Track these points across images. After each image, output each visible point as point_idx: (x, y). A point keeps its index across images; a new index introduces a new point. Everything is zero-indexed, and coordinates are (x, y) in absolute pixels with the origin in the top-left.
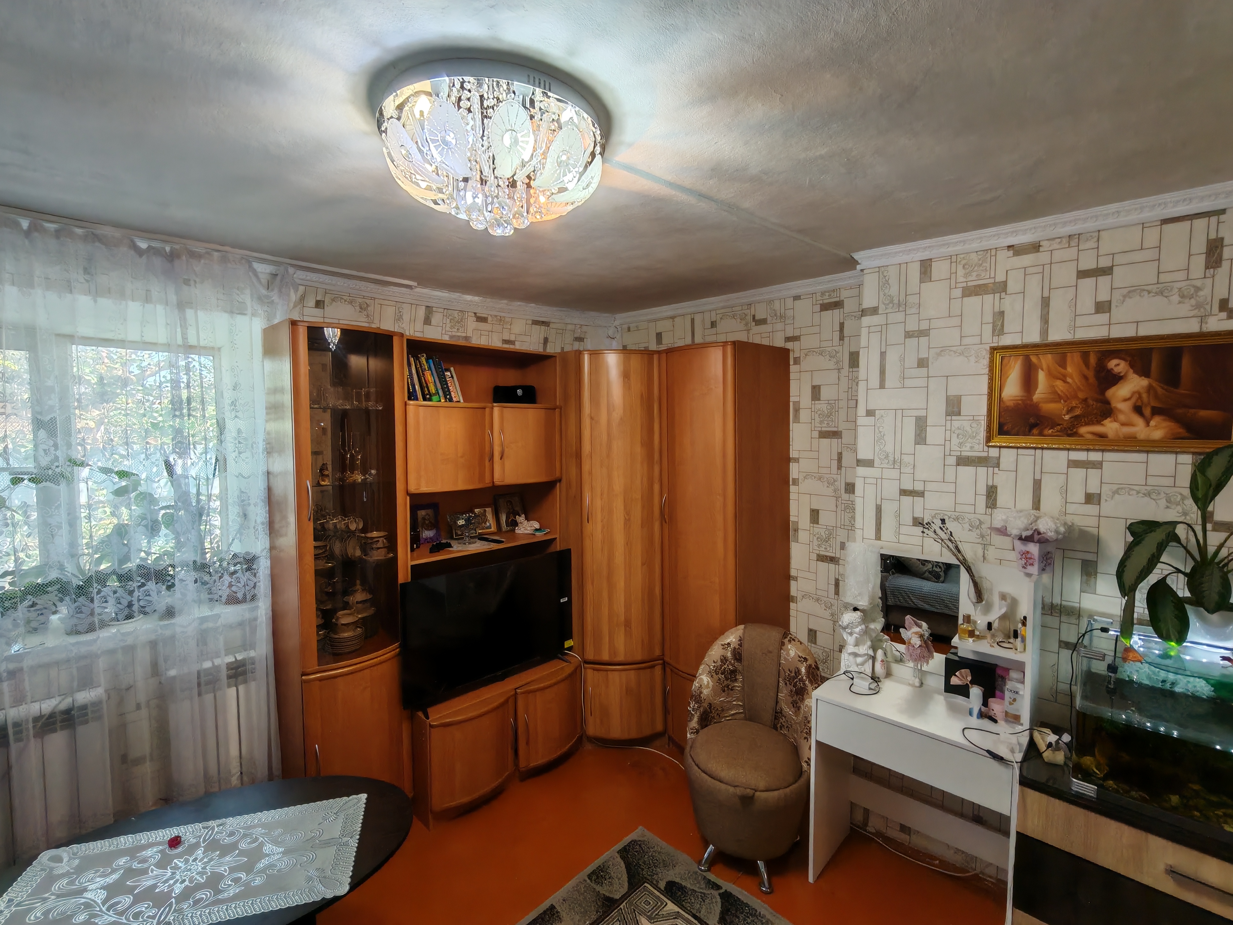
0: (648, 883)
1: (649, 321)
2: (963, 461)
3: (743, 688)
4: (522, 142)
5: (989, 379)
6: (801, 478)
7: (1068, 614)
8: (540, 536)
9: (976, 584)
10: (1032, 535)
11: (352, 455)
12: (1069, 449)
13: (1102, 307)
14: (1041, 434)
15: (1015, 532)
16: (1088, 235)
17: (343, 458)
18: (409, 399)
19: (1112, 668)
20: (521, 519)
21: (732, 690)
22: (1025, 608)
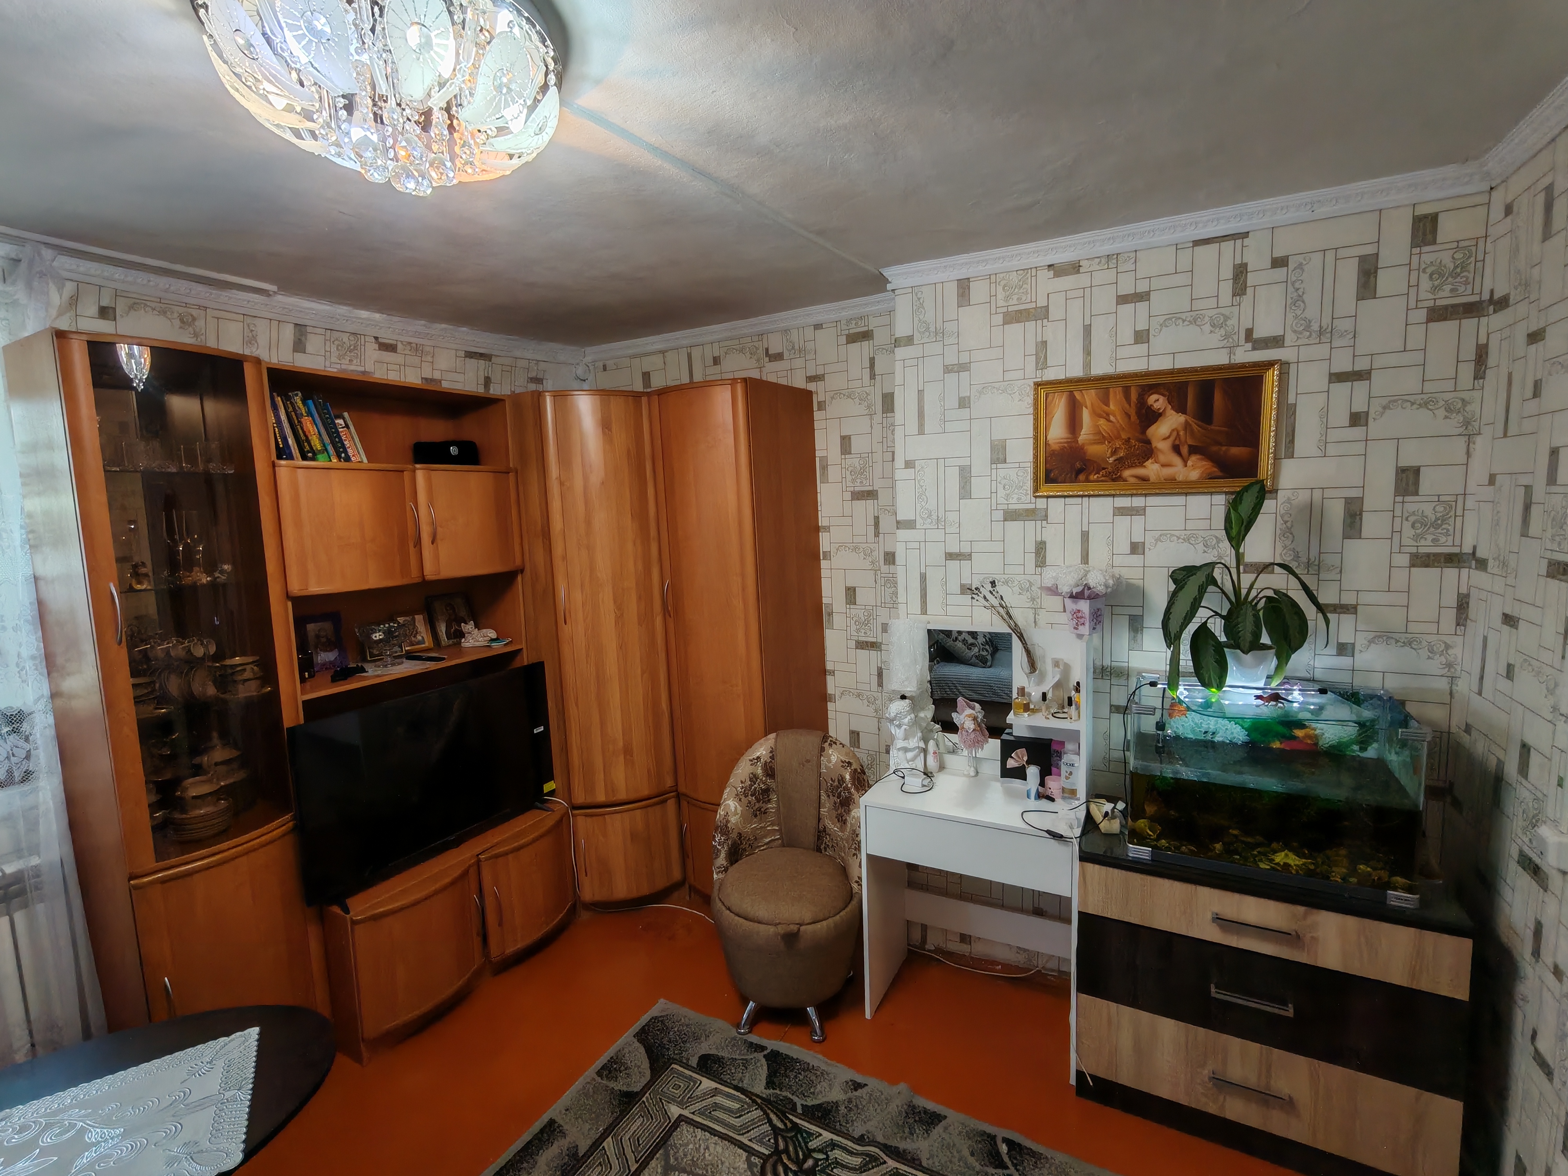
0: (675, 1063)
1: (633, 357)
2: (1011, 516)
3: (778, 808)
4: (439, 45)
5: (1034, 419)
6: (833, 551)
7: (1118, 676)
8: (499, 648)
9: (1028, 652)
10: (1083, 592)
11: (186, 546)
12: (1113, 496)
13: (1141, 337)
14: (1087, 480)
15: (1065, 589)
16: (1126, 255)
17: (172, 553)
18: (279, 457)
19: (1161, 726)
20: (468, 627)
21: (765, 813)
22: (1079, 673)
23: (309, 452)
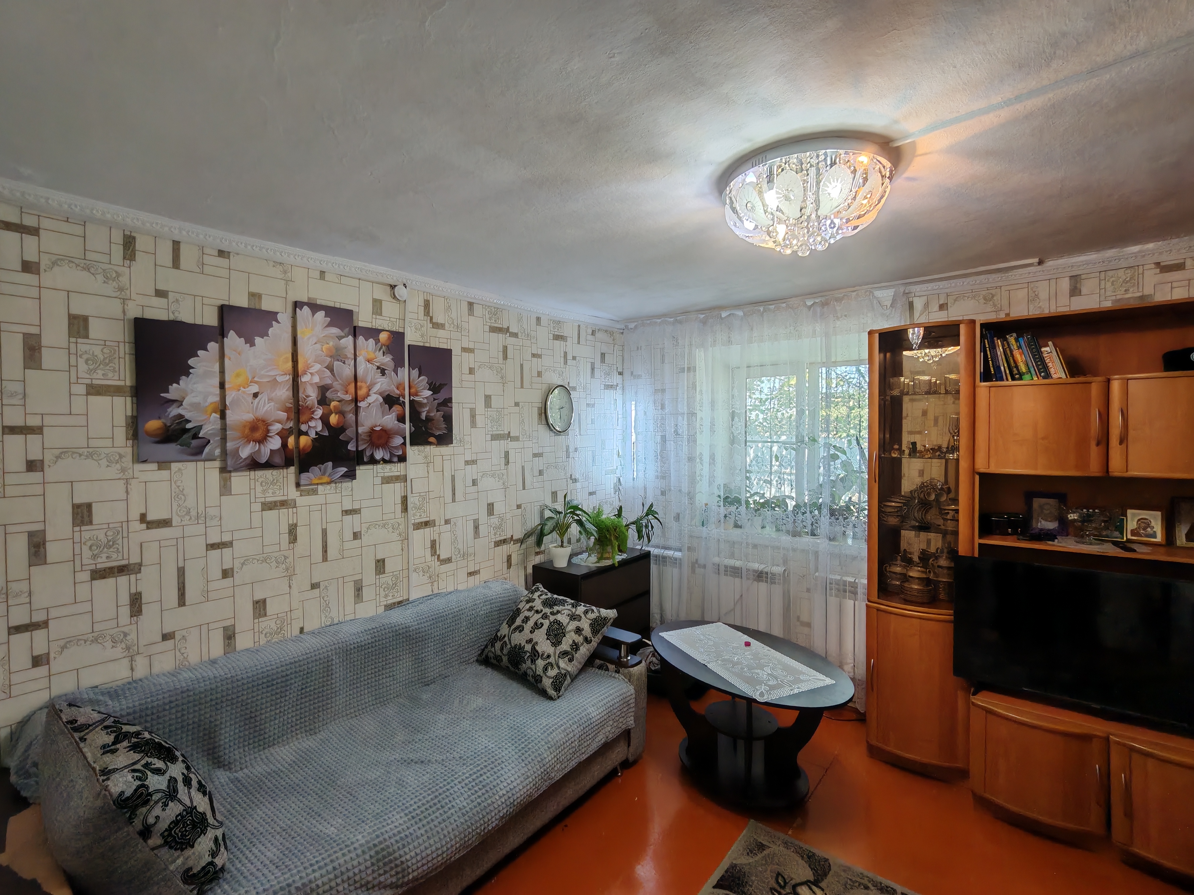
23: (1016, 374)
